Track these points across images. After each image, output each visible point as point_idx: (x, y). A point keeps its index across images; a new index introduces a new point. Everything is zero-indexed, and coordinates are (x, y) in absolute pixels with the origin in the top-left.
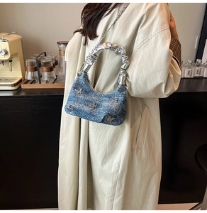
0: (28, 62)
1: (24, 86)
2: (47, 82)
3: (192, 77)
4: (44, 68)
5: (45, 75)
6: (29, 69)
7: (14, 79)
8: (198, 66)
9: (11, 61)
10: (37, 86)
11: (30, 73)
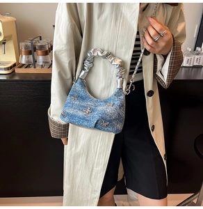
0: (22, 45)
1: (18, 71)
2: (42, 66)
3: (191, 65)
4: (39, 52)
5: (40, 59)
6: (23, 53)
7: (8, 63)
8: (198, 54)
9: (4, 43)
10: (31, 70)
11: (24, 56)
